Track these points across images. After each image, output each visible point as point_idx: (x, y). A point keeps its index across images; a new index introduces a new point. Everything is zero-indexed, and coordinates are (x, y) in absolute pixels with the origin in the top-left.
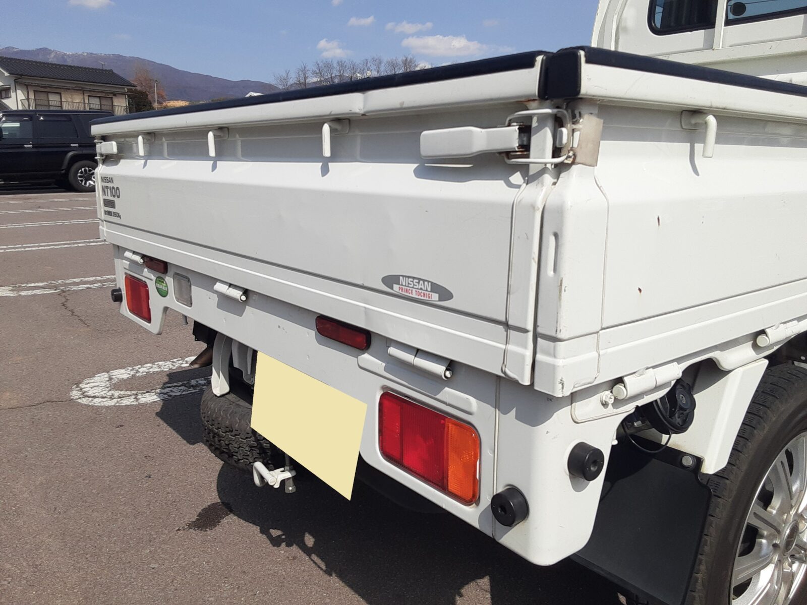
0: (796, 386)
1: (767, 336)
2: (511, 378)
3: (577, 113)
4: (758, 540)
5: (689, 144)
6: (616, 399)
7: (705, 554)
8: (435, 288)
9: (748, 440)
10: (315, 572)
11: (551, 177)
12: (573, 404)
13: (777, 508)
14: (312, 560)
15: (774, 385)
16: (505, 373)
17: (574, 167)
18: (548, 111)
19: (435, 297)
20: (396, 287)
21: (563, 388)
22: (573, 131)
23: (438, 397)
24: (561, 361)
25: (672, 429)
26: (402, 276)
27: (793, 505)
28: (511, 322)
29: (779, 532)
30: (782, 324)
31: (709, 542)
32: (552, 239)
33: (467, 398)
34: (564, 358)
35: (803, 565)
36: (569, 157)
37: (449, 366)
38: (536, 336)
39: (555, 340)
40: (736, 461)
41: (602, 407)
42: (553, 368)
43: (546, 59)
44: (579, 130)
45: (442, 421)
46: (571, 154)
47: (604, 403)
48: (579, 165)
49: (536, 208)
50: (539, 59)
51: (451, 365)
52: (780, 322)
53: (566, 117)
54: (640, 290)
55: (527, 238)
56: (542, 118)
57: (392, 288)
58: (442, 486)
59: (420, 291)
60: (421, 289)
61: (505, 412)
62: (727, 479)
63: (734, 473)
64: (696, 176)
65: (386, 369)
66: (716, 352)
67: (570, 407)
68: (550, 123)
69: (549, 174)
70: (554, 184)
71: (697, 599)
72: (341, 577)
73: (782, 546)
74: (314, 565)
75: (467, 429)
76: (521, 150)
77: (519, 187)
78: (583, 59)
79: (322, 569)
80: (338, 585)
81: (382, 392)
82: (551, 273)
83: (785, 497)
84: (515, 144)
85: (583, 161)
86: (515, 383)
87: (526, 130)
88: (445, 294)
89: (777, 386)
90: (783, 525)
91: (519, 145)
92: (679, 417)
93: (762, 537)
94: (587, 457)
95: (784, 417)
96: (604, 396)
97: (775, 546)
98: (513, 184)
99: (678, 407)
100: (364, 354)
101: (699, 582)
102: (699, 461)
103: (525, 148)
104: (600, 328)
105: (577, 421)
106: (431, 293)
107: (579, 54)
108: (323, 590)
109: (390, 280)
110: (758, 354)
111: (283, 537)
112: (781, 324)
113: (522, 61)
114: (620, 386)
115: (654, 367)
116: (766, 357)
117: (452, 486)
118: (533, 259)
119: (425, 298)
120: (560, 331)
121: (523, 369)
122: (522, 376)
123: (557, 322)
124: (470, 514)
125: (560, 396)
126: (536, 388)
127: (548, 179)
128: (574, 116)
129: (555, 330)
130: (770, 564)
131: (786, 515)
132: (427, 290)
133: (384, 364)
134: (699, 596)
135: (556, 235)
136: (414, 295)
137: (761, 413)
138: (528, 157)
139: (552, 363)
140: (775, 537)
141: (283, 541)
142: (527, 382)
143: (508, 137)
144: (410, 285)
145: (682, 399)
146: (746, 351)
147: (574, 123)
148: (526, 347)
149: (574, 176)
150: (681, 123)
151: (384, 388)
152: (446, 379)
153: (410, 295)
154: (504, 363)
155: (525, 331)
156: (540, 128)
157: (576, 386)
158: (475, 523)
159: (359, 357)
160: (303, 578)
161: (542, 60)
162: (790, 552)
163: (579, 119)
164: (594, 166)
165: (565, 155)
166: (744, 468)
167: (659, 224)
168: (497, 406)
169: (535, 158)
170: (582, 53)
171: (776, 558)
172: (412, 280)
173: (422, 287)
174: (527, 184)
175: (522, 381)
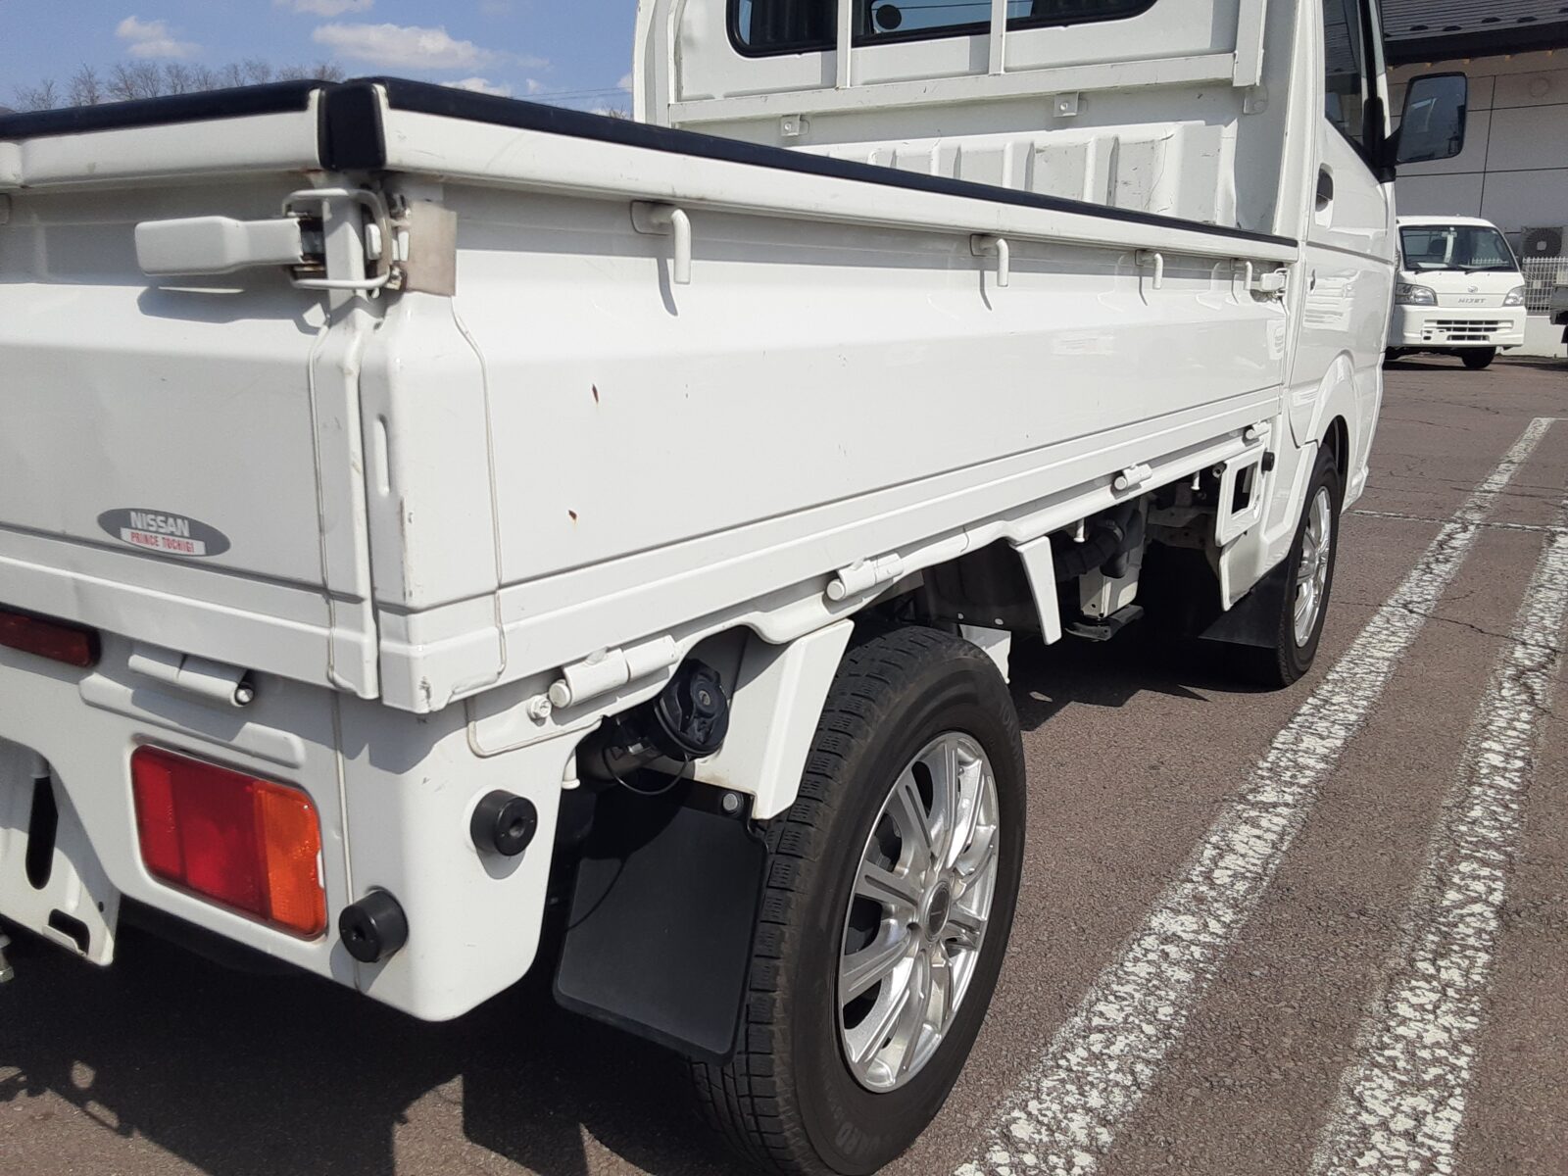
0: (920, 661)
1: (841, 582)
2: (344, 689)
3: (397, 196)
4: (884, 922)
5: (654, 261)
6: (554, 708)
7: (782, 956)
8: (198, 530)
9: (841, 756)
10: (93, 1136)
11: (371, 314)
12: (471, 725)
13: (909, 865)
14: (88, 1114)
15: (886, 662)
16: (333, 681)
17: (406, 296)
18: (340, 192)
19: (199, 547)
20: (126, 533)
21: (428, 696)
22: (396, 230)
23: (237, 741)
24: (420, 647)
25: (688, 751)
26: (134, 510)
27: (937, 855)
28: (332, 586)
29: (914, 903)
30: (869, 562)
31: (787, 935)
32: (379, 427)
33: (285, 738)
34: (425, 643)
35: (973, 953)
36: (392, 278)
37: (244, 679)
38: (377, 606)
39: (405, 611)
40: (823, 793)
41: (533, 724)
42: (406, 661)
43: (327, 95)
44: (406, 229)
45: (248, 788)
46: (396, 272)
47: (534, 716)
48: (416, 293)
49: (345, 371)
50: (315, 95)
51: (249, 679)
52: (863, 556)
53: (375, 204)
54: (573, 515)
55: (339, 427)
56: (338, 204)
57: (119, 537)
58: (261, 912)
59: (171, 538)
60: (172, 534)
61: (351, 755)
62: (811, 825)
63: (821, 814)
64: (672, 316)
65: (135, 701)
66: (751, 614)
67: (464, 730)
68: (352, 214)
69: (364, 309)
70: (377, 326)
71: (778, 1035)
72: (155, 1134)
73: (924, 924)
74: (93, 1122)
75: (292, 794)
76: (310, 262)
77: (315, 331)
78: (383, 101)
79: (109, 1127)
80: (145, 1150)
81: (135, 747)
82: (384, 490)
83: (919, 848)
84: (296, 251)
85: (422, 284)
86: (352, 696)
87: (312, 225)
88: (217, 542)
89: (890, 663)
90: (923, 891)
91: (305, 254)
92: (699, 730)
93: (889, 915)
94: (501, 814)
95: (900, 713)
96: (533, 705)
97: (912, 927)
98: (310, 327)
99: (694, 711)
100: (90, 674)
101: (777, 1005)
102: (748, 800)
103: (317, 259)
104: (496, 585)
105: (481, 753)
106: (190, 541)
107: (374, 91)
108: (110, 1166)
109: (114, 520)
110: (833, 613)
111: (22, 1079)
112: (866, 560)
113: (284, 98)
114: (560, 685)
115: (624, 646)
116: (850, 617)
117: (279, 906)
118: (354, 465)
119: (182, 552)
120: (411, 594)
121: (361, 671)
122: (361, 682)
123: (403, 578)
124: (315, 955)
125: (424, 710)
126: (387, 702)
127: (363, 317)
128: (391, 204)
129: (401, 593)
130: (905, 959)
131: (924, 873)
132: (183, 537)
133: (130, 691)
134: (780, 1030)
135: (383, 420)
136: (161, 547)
137: (862, 711)
138: (323, 275)
139: (404, 653)
140: (910, 912)
141: (21, 1086)
142: (371, 694)
143: (283, 237)
144: (151, 529)
145: (703, 698)
146: (812, 609)
147: (394, 216)
148: (361, 629)
149: (409, 313)
150: (633, 223)
151: (138, 738)
152: (240, 706)
153: (154, 547)
154: (329, 663)
155: (357, 600)
156: (337, 222)
157: (457, 691)
158: (325, 970)
159: (82, 682)
160: (65, 1152)
161: (320, 99)
162: (941, 934)
163: (402, 209)
164: (449, 296)
165: (385, 273)
166: (837, 802)
167: (597, 399)
168: (337, 745)
169: (336, 279)
170: (380, 90)
171: (916, 947)
172: (153, 517)
173: (173, 529)
174: (330, 326)
175: (364, 693)
